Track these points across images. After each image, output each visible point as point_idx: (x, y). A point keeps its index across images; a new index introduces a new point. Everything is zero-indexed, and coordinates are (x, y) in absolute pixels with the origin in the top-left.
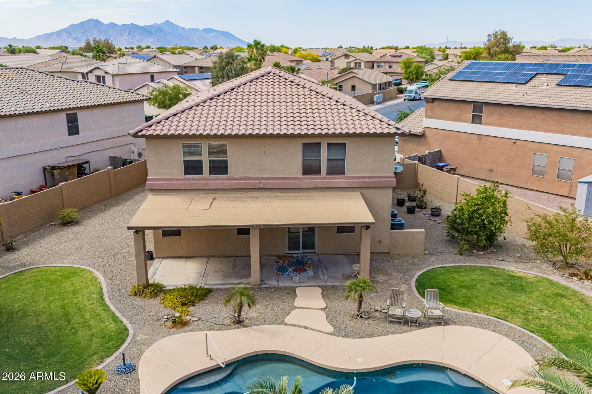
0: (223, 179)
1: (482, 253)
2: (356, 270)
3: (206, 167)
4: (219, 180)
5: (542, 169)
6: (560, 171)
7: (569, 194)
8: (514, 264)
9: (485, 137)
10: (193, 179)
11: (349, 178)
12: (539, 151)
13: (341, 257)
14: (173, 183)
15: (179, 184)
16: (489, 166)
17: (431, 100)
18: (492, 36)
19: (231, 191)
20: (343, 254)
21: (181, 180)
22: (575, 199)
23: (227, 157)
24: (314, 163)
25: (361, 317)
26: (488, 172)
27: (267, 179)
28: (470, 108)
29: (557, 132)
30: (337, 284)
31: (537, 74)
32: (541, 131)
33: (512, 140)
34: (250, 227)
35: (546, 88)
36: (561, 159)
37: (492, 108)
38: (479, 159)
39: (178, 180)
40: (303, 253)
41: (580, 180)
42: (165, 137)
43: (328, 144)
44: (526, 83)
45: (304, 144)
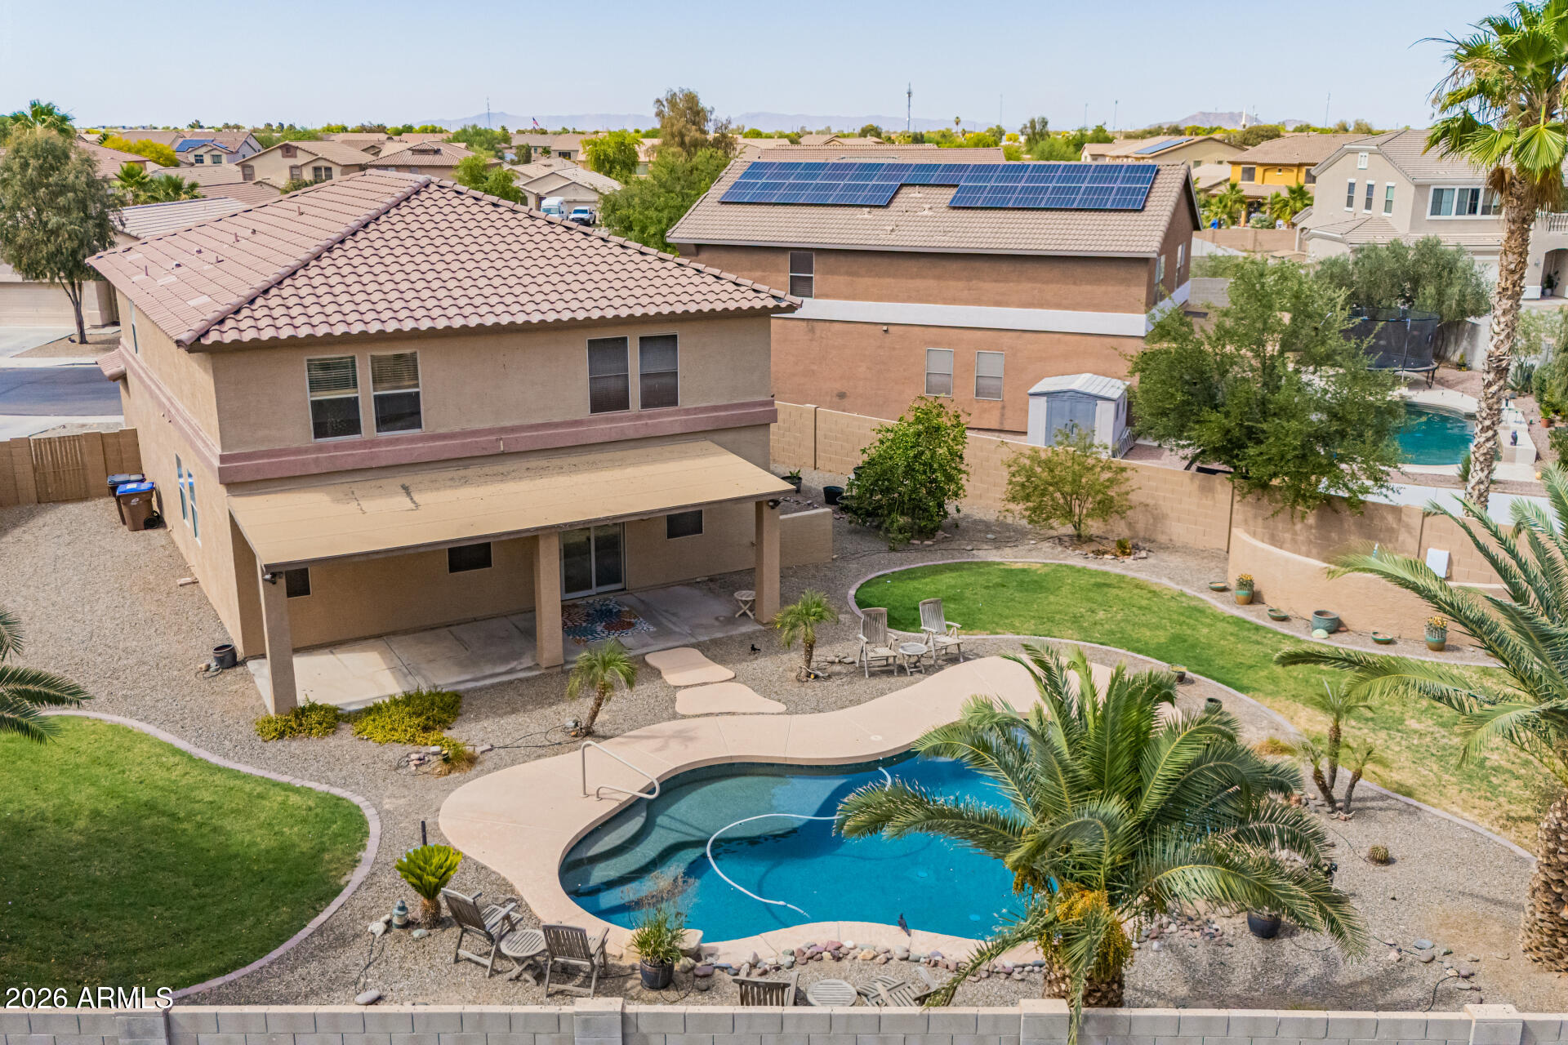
0: (412, 440)
1: (930, 543)
2: (745, 603)
3: (367, 415)
4: (401, 442)
5: (944, 379)
6: (981, 381)
7: (1002, 423)
8: (994, 551)
9: (822, 324)
10: (336, 447)
11: (687, 412)
12: (937, 344)
13: (685, 590)
14: (289, 461)
15: (304, 463)
16: (838, 386)
17: (693, 249)
18: (665, 103)
19: (431, 466)
20: (681, 584)
21: (306, 451)
22: (1025, 433)
23: (417, 386)
24: (613, 385)
25: (816, 677)
26: (836, 399)
27: (513, 429)
28: (785, 261)
29: (967, 302)
30: (719, 635)
31: (902, 185)
32: (935, 302)
33: (879, 327)
34: (539, 533)
35: (931, 213)
36: (981, 356)
37: (831, 260)
38: (813, 371)
39: (298, 451)
40: (598, 594)
41: (1032, 391)
42: (256, 346)
43: (642, 339)
44: (887, 206)
45: (590, 342)
